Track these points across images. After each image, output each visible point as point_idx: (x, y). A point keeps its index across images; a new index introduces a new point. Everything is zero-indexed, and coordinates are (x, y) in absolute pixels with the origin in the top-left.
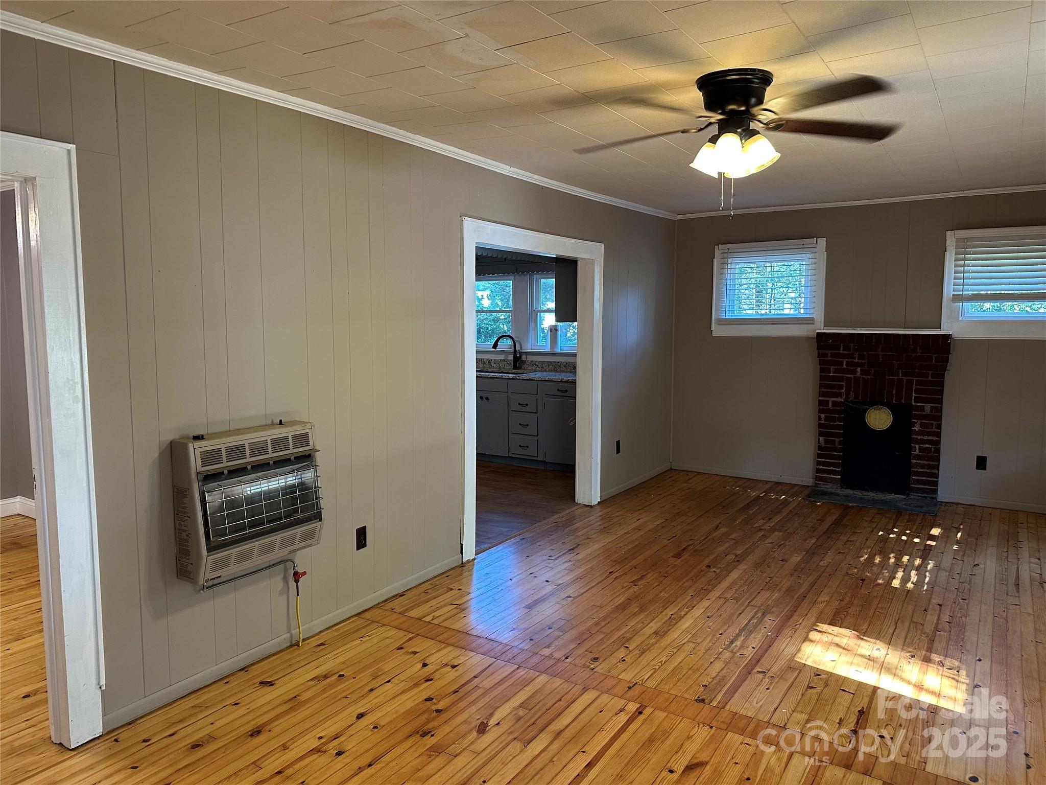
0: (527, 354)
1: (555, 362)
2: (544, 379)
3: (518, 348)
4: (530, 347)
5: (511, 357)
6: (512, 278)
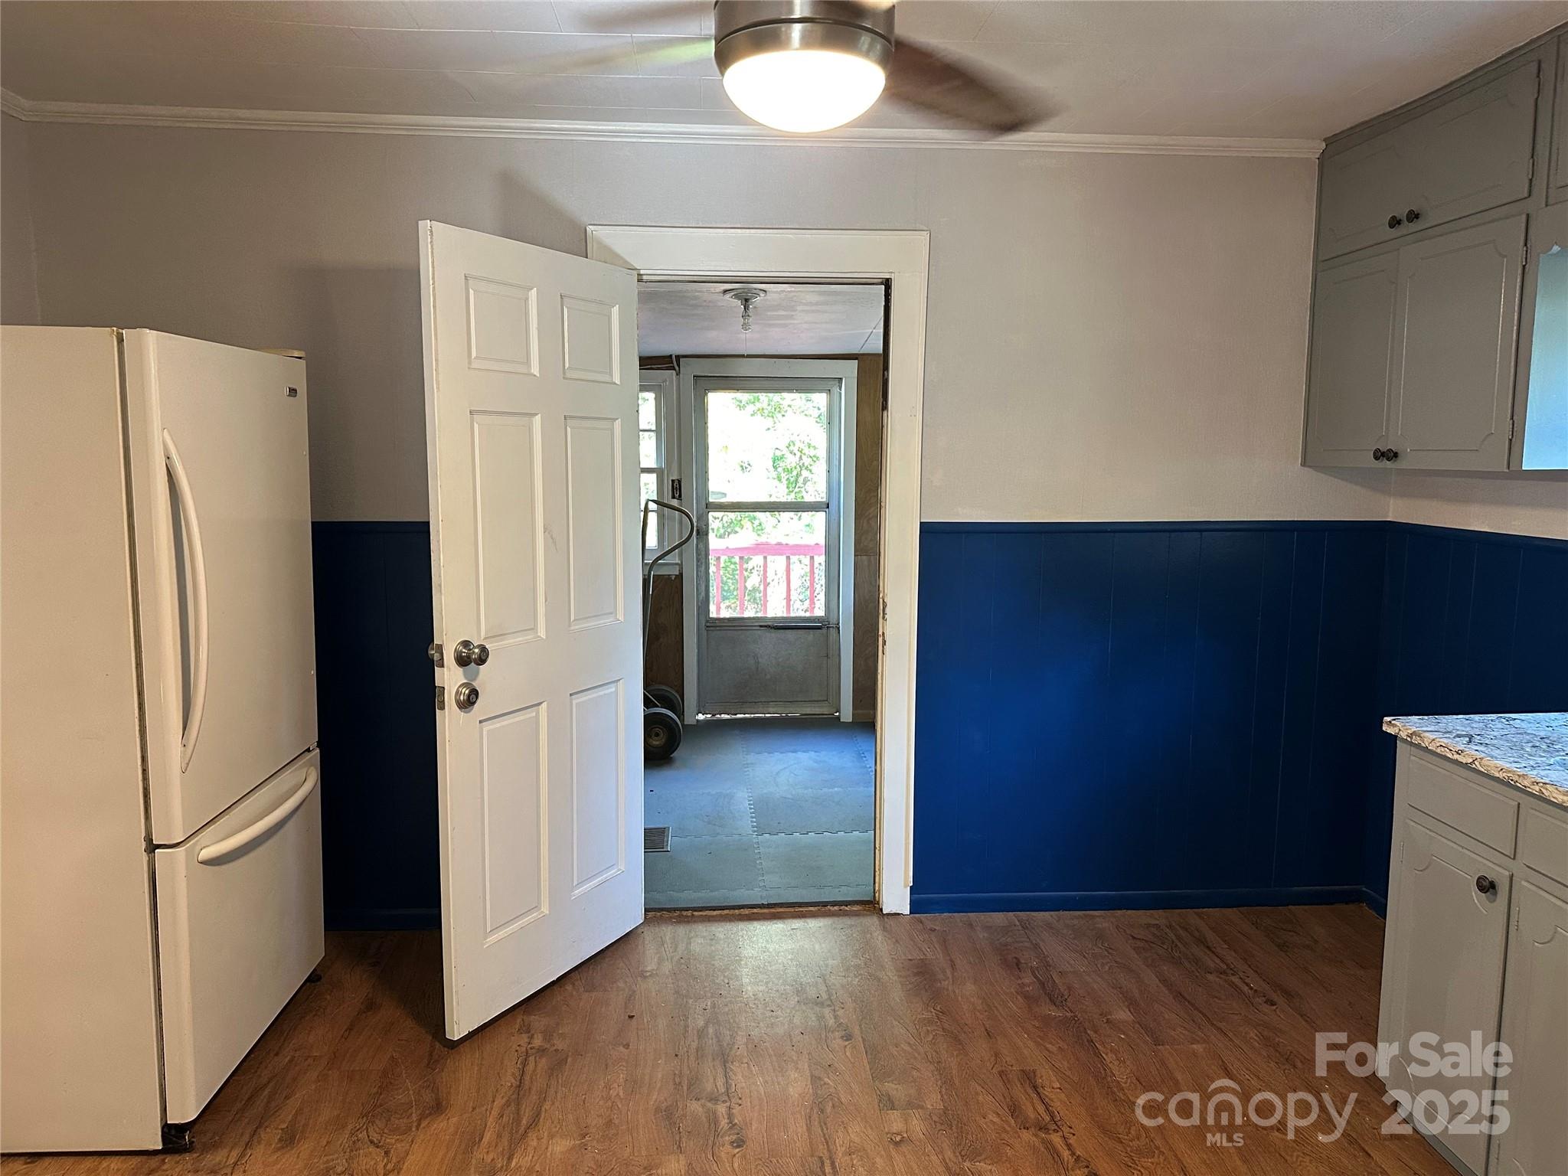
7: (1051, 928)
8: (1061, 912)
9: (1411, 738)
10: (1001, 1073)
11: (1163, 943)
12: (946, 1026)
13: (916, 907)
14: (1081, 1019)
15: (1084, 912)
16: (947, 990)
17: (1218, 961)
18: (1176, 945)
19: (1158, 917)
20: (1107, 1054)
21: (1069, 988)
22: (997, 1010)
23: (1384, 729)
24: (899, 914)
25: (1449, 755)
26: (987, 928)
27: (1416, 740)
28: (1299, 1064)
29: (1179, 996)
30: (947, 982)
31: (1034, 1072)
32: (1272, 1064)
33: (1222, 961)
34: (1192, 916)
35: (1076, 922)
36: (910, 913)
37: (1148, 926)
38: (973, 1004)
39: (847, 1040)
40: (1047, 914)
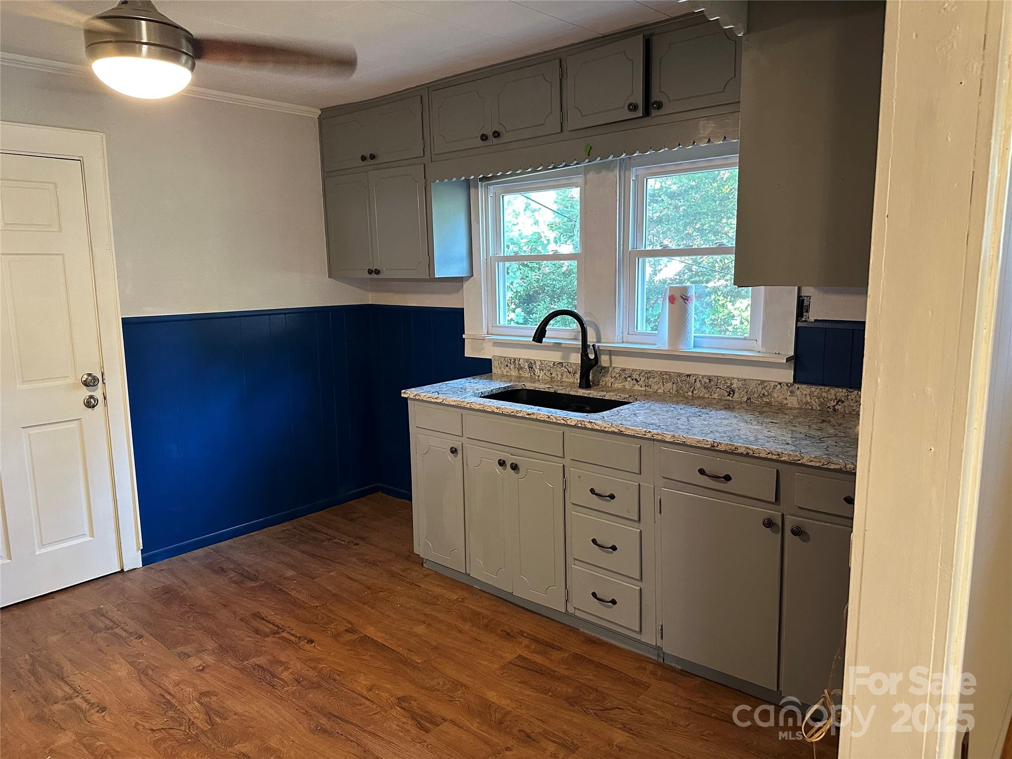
0: (611, 353)
1: (680, 375)
2: (660, 438)
3: (591, 339)
4: (618, 336)
5: (576, 359)
6: (580, 179)
7: (232, 547)
8: (234, 539)
9: (415, 397)
10: (241, 620)
11: (295, 536)
12: (197, 611)
13: (146, 561)
14: (271, 582)
15: (247, 535)
16: (188, 594)
17: (325, 535)
18: (302, 535)
19: (287, 525)
20: (291, 592)
21: (257, 571)
22: (223, 594)
23: (402, 396)
24: (135, 569)
25: (433, 400)
26: (195, 559)
27: (417, 397)
28: (379, 564)
29: (313, 556)
30: (186, 591)
31: (259, 612)
32: (368, 568)
33: (327, 534)
34: (302, 519)
35: (244, 541)
36: (143, 566)
37: (283, 531)
38: (208, 596)
39: (140, 638)
40: (227, 542)
